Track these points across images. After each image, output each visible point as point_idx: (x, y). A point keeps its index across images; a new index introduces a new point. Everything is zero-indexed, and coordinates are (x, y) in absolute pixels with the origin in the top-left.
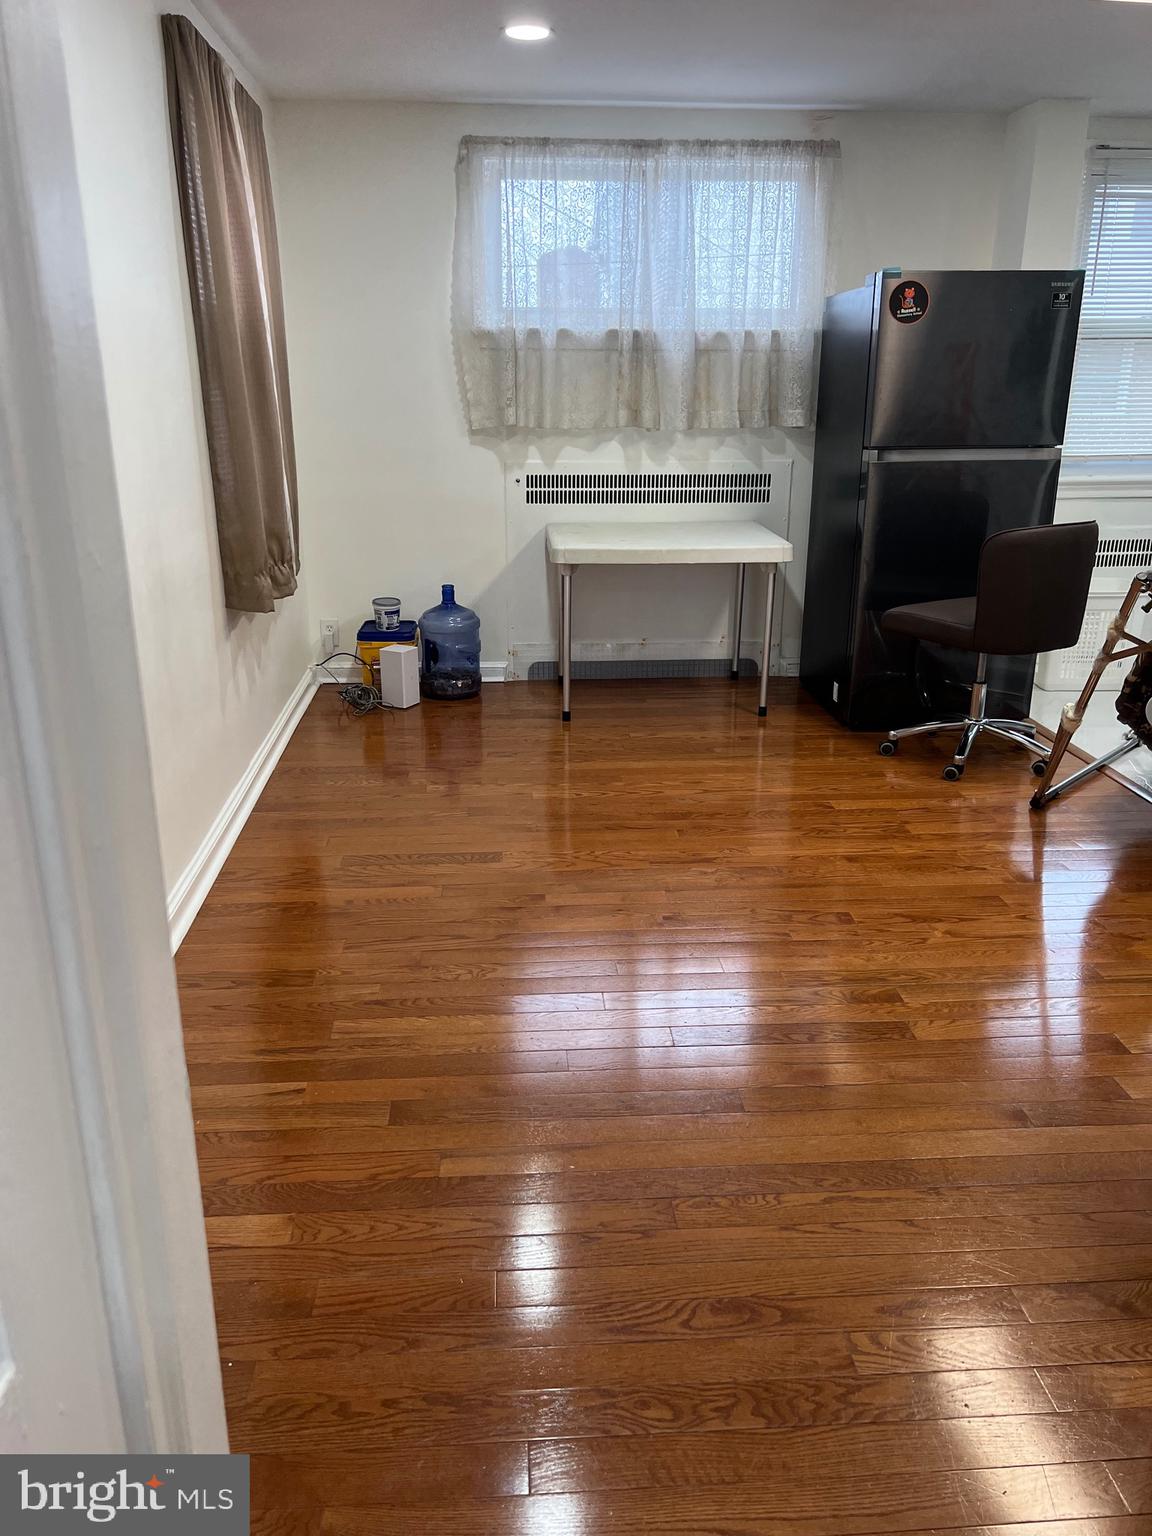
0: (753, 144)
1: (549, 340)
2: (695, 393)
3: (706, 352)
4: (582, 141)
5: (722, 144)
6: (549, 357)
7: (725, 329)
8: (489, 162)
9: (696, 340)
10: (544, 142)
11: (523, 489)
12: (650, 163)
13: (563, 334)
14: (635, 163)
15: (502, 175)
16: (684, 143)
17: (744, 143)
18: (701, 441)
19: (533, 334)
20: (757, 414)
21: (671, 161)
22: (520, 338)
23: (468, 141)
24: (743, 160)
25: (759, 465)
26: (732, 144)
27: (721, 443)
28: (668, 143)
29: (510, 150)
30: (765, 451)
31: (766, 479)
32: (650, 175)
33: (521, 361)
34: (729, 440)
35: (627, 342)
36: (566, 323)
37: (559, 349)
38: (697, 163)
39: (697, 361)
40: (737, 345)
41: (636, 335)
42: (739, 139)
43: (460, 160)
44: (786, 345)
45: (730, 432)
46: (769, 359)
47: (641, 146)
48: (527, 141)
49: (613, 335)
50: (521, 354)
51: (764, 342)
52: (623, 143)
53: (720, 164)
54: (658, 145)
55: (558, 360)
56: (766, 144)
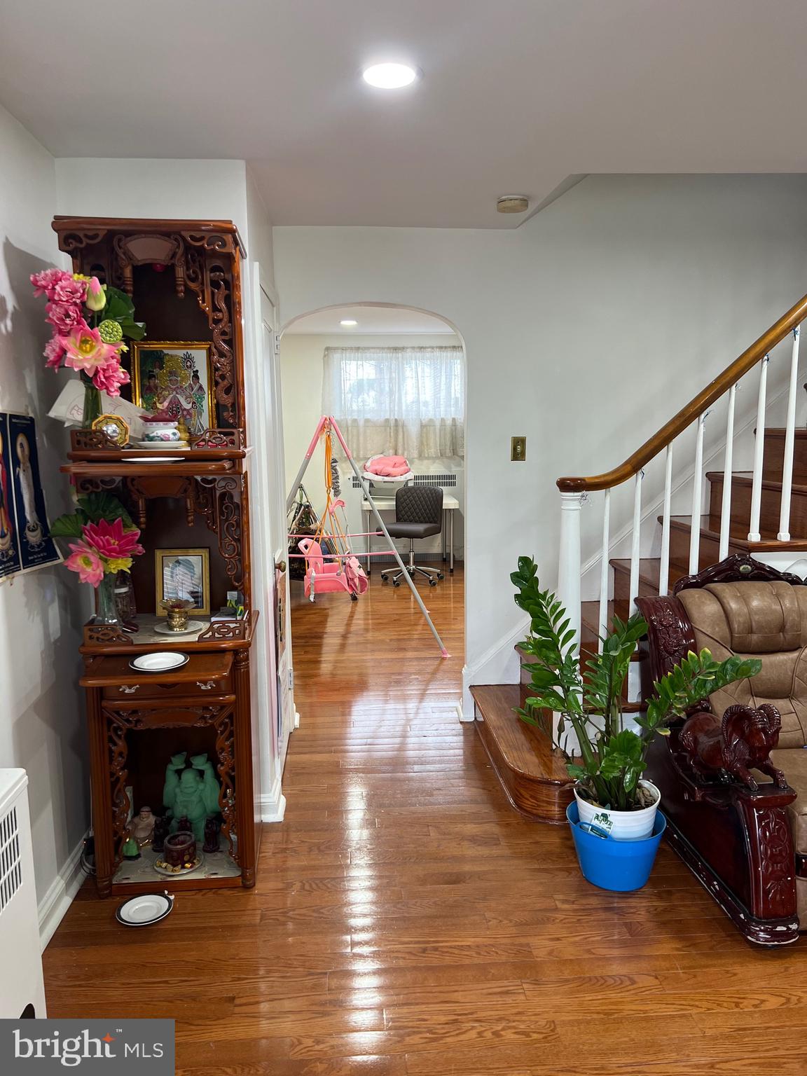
0: (441, 348)
1: (361, 423)
2: (421, 443)
3: (425, 427)
4: (372, 348)
5: (428, 348)
6: (361, 430)
7: (433, 417)
8: (336, 356)
9: (421, 423)
10: (358, 349)
11: (351, 482)
12: (400, 355)
13: (367, 421)
14: (394, 355)
15: (341, 359)
16: (413, 348)
17: (437, 347)
18: (426, 462)
19: (355, 421)
20: (448, 451)
21: (409, 353)
22: (349, 422)
23: (327, 349)
24: (437, 353)
25: (450, 471)
26: (433, 348)
27: (434, 462)
28: (407, 348)
29: (344, 351)
30: (453, 466)
31: (454, 477)
32: (400, 359)
33: (350, 432)
34: (437, 461)
35: (392, 423)
36: (368, 416)
37: (365, 426)
38: (419, 355)
39: (422, 430)
40: (438, 424)
41: (396, 420)
42: (435, 346)
43: (325, 356)
44: (458, 423)
45: (437, 458)
46: (452, 430)
47: (396, 349)
48: (351, 349)
49: (387, 421)
50: (350, 429)
51: (449, 422)
52: (389, 348)
53: (428, 355)
54: (403, 349)
55: (365, 432)
56: (446, 347)
